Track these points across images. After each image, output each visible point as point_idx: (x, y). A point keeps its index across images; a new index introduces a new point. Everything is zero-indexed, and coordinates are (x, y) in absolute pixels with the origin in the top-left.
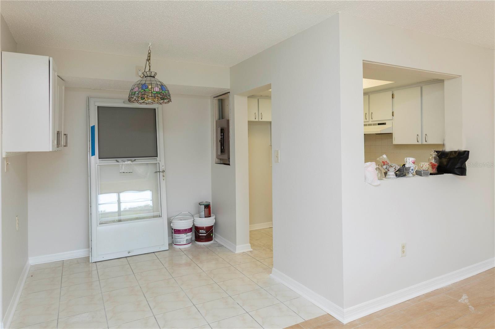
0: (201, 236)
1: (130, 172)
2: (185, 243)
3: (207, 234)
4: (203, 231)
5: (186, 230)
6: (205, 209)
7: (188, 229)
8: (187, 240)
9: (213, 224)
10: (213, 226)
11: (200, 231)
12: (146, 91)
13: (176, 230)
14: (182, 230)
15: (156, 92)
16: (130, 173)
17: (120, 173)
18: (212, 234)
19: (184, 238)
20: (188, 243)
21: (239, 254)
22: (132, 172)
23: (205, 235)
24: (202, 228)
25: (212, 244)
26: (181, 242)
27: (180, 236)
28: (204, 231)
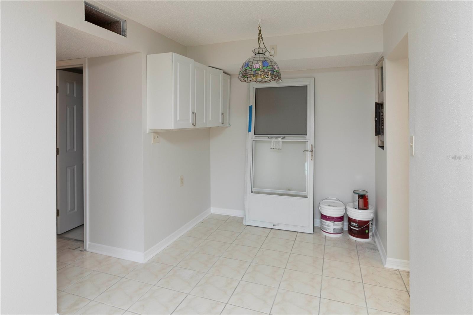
0: (353, 229)
1: (279, 148)
2: (332, 232)
3: (360, 229)
4: (355, 224)
5: (333, 218)
6: (358, 199)
7: (336, 217)
8: (334, 229)
9: (371, 219)
10: (369, 221)
11: (352, 223)
12: (247, 69)
13: (323, 215)
14: (329, 217)
15: (255, 70)
16: (279, 150)
17: (271, 149)
18: (367, 231)
19: (331, 226)
20: (335, 233)
21: (389, 270)
22: (280, 149)
23: (357, 229)
24: (354, 221)
25: (366, 243)
26: (328, 230)
27: (326, 223)
28: (357, 225)
